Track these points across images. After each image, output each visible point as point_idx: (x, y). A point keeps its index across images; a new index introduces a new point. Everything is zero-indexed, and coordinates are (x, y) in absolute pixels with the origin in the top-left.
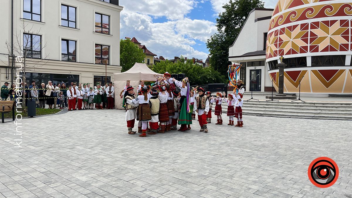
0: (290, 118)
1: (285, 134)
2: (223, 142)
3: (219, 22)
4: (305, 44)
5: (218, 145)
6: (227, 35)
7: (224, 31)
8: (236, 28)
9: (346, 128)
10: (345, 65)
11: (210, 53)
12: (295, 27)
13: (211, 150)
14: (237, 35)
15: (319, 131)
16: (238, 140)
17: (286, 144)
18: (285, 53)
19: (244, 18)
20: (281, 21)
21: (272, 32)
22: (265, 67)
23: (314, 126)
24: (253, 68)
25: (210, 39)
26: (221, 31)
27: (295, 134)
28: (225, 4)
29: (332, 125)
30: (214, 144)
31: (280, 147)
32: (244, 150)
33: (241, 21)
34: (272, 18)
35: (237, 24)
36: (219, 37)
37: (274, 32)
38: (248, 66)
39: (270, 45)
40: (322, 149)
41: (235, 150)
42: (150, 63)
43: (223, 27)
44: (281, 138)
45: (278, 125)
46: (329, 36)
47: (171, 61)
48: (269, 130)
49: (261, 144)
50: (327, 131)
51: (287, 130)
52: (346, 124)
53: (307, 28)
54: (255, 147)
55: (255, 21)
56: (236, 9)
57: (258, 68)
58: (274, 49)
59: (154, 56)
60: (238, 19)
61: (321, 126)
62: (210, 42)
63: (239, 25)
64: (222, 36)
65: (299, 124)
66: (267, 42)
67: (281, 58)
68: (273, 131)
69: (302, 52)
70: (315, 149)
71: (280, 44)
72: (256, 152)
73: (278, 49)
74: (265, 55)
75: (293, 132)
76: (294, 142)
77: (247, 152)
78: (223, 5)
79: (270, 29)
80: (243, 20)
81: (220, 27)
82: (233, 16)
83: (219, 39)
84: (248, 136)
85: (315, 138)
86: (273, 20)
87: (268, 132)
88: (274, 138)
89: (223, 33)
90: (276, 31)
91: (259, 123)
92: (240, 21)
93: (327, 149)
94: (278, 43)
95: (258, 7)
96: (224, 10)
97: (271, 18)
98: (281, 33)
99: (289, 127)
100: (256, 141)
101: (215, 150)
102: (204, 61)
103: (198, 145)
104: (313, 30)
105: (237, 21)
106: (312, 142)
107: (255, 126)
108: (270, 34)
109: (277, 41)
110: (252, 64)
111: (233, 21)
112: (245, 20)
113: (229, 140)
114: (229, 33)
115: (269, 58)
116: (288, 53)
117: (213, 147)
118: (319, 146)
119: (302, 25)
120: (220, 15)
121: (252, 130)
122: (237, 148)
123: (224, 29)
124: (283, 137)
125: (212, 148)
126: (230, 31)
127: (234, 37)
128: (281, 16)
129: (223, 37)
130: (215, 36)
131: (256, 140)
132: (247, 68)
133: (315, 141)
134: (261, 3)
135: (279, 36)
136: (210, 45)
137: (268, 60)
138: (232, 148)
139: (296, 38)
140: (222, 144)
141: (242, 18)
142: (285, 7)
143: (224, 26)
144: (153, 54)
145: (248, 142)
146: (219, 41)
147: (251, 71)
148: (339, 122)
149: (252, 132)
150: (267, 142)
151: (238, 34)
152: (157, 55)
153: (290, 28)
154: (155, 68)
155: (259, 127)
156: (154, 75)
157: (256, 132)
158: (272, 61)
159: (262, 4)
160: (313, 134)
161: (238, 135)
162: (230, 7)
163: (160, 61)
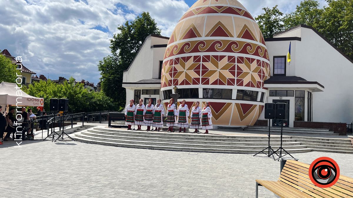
0: (181, 151)
1: (176, 170)
2: (107, 183)
3: (113, 44)
4: (197, 76)
5: (101, 188)
6: (122, 58)
7: (119, 54)
8: (132, 52)
9: (232, 162)
10: (232, 99)
11: (103, 76)
12: (189, 58)
13: (90, 195)
14: (133, 60)
15: (207, 165)
16: (124, 180)
17: (176, 182)
18: (179, 84)
19: (141, 42)
20: (176, 50)
21: (168, 61)
22: (160, 96)
23: (204, 160)
24: (147, 96)
25: (103, 61)
26: (115, 53)
27: (184, 170)
28: (121, 25)
29: (220, 158)
30: (96, 186)
31: (169, 186)
32: (130, 192)
33: (138, 46)
34: (168, 46)
35: (133, 48)
36: (113, 60)
37: (169, 61)
38: (142, 94)
39: (165, 74)
40: (209, 186)
41: (119, 193)
42: (26, 82)
43: (117, 49)
44: (170, 175)
45: (168, 160)
46: (219, 70)
47: (54, 82)
48: (159, 166)
49: (149, 183)
50: (214, 165)
51: (177, 166)
52: (232, 157)
53: (199, 60)
54: (142, 187)
55: (151, 47)
56: (132, 32)
57: (153, 96)
58: (169, 78)
59: (32, 75)
60: (134, 43)
61: (209, 161)
62: (102, 64)
63: (135, 49)
64: (116, 59)
65: (190, 158)
66: (163, 70)
67: (175, 88)
68: (163, 167)
69: (194, 83)
70: (203, 187)
71: (175, 74)
72: (143, 194)
73: (173, 79)
74: (160, 83)
75: (184, 167)
76: (183, 180)
77: (132, 194)
78: (119, 27)
79: (166, 58)
80: (139, 44)
81: (114, 49)
82: (129, 39)
83: (113, 61)
84: (136, 174)
85: (203, 174)
86: (169, 49)
87: (158, 168)
88: (163, 176)
89: (117, 56)
90: (171, 60)
91: (150, 158)
92: (136, 45)
93: (213, 186)
94: (173, 72)
95: (155, 33)
96: (120, 32)
97: (166, 47)
98: (176, 63)
99: (180, 161)
100: (144, 180)
101: (95, 194)
102: (96, 85)
103: (75, 189)
104: (204, 63)
105: (133, 45)
106: (201, 179)
107: (145, 161)
108: (165, 62)
109: (171, 71)
110: (147, 92)
111: (129, 45)
112: (141, 45)
113: (114, 181)
114: (124, 57)
115: (164, 87)
116: (182, 83)
117: (93, 190)
118: (206, 182)
119: (195, 57)
120: (115, 37)
121: (141, 166)
122: (121, 190)
123: (118, 51)
124: (172, 173)
125: (91, 193)
126: (125, 55)
127: (130, 61)
128: (176, 46)
129: (117, 61)
130: (108, 58)
131: (144, 178)
132: (141, 95)
133: (203, 177)
134: (158, 29)
135: (173, 65)
136: (102, 68)
137: (163, 89)
138: (116, 190)
139: (190, 69)
140: (105, 186)
141: (138, 43)
142: (179, 38)
143: (119, 49)
144: (30, 71)
145: (135, 182)
146: (113, 64)
147: (146, 99)
148: (226, 155)
149: (141, 169)
150: (156, 180)
151: (133, 58)
152: (35, 74)
153: (184, 58)
154: (31, 89)
155: (149, 162)
156: (28, 99)
157: (145, 169)
158: (167, 90)
159: (159, 31)
160: (202, 169)
161: (125, 173)
162: (126, 30)
163: (39, 81)
